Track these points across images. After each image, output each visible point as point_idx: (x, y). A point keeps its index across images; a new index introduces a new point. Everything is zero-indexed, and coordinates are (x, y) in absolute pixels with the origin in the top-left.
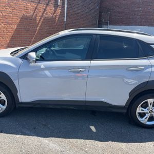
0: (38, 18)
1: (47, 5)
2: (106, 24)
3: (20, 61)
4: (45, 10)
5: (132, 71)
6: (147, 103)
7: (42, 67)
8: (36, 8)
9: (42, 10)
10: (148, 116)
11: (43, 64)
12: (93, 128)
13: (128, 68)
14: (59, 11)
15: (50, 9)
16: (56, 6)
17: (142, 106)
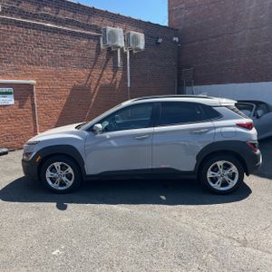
0: (93, 87)
1: (104, 69)
2: (189, 84)
3: (86, 133)
4: (101, 75)
5: (196, 133)
6: (216, 166)
7: (108, 137)
8: (90, 75)
9: (97, 77)
10: (220, 180)
11: (108, 135)
12: (163, 198)
13: (191, 131)
14: (119, 75)
15: (108, 74)
16: (115, 69)
17: (212, 170)
